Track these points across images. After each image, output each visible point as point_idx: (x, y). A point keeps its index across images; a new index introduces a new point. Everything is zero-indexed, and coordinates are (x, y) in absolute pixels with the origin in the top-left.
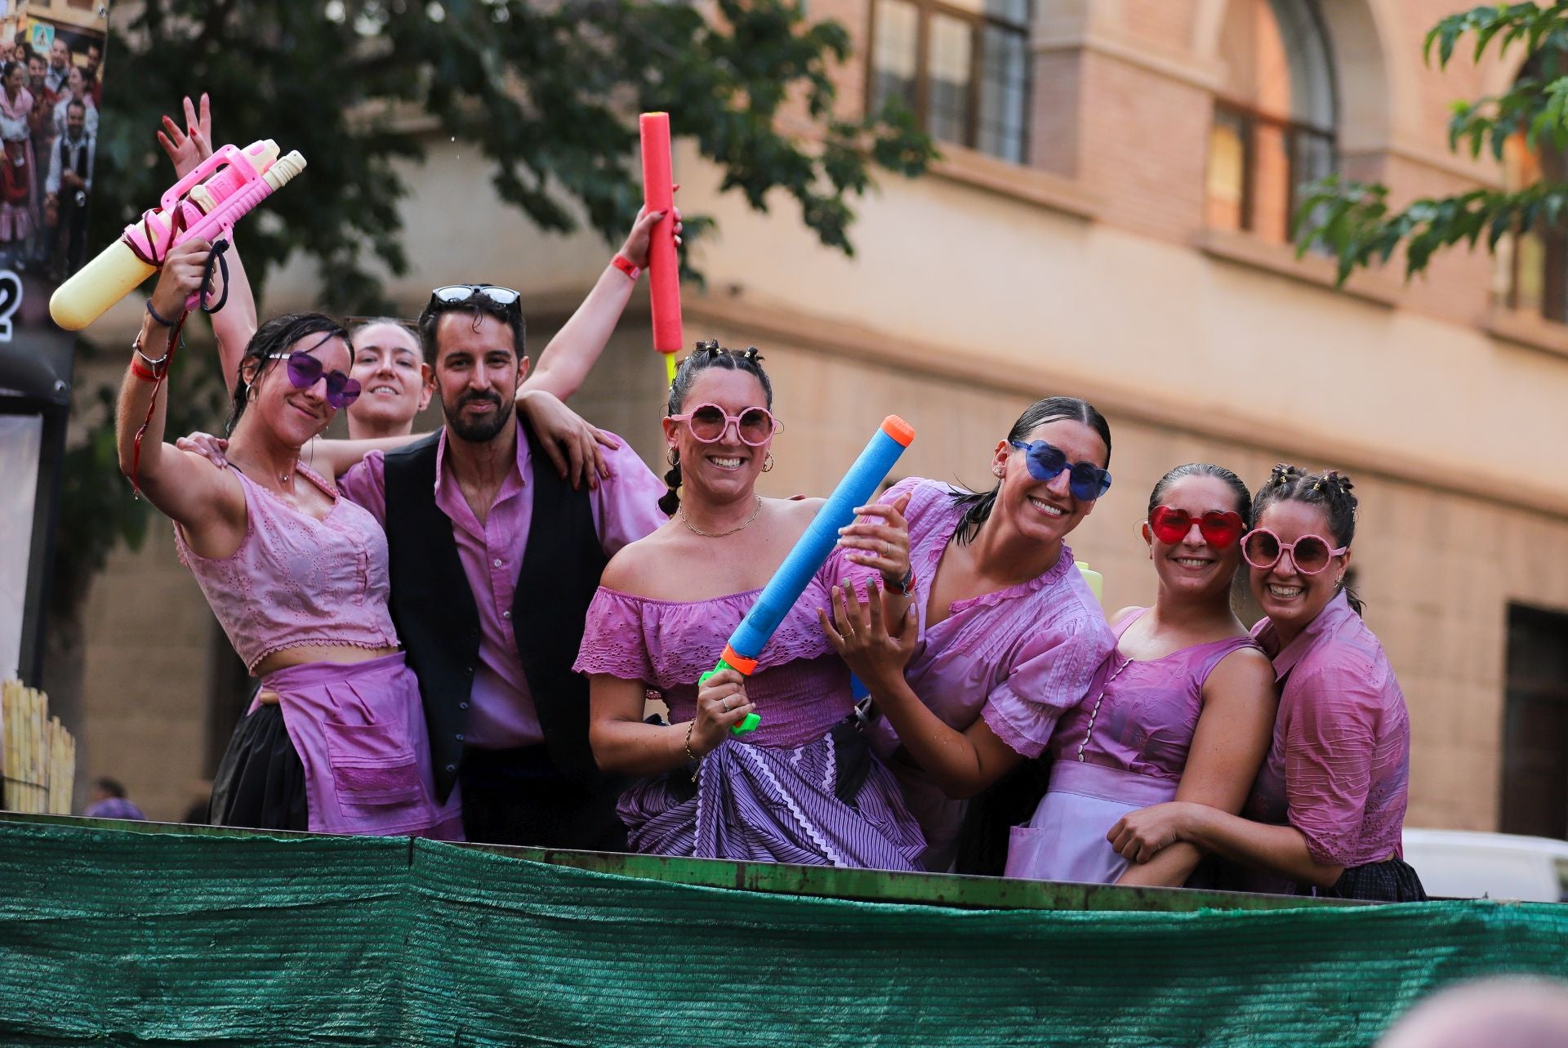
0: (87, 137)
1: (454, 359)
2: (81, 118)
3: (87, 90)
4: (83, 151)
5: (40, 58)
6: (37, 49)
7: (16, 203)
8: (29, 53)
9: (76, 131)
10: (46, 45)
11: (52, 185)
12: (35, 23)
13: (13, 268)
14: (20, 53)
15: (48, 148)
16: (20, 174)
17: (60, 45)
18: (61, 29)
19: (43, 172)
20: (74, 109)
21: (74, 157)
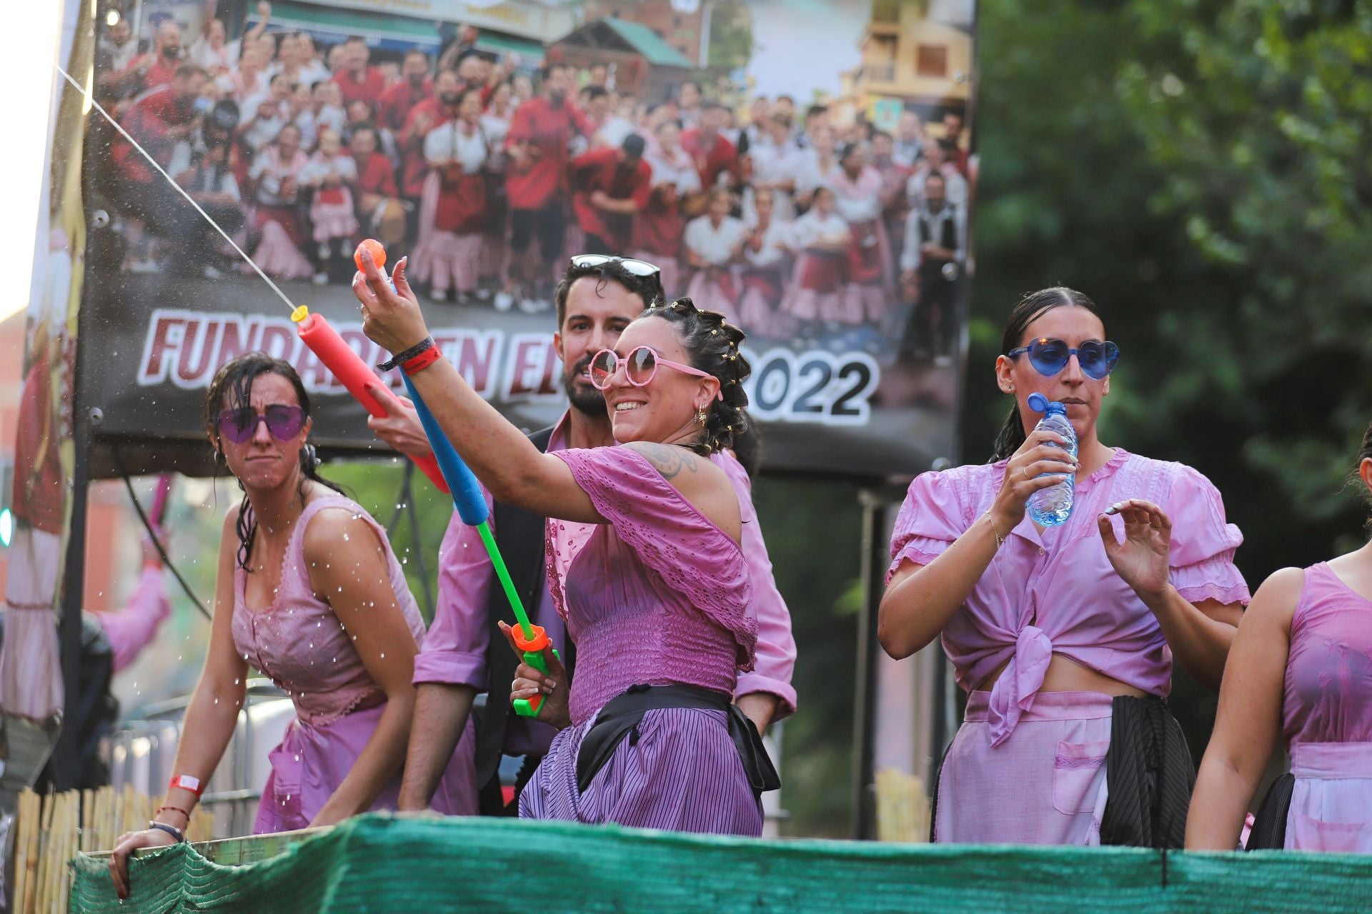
0: (953, 207)
1: (575, 322)
2: (942, 189)
3: (947, 159)
4: (949, 226)
5: (886, 135)
6: (882, 124)
7: (866, 283)
8: (872, 131)
9: (937, 203)
10: (892, 120)
11: (910, 261)
12: (875, 100)
13: (865, 350)
14: (862, 132)
15: (902, 224)
16: (869, 255)
17: (910, 118)
18: (909, 103)
19: (898, 248)
20: (935, 182)
21: (936, 230)
